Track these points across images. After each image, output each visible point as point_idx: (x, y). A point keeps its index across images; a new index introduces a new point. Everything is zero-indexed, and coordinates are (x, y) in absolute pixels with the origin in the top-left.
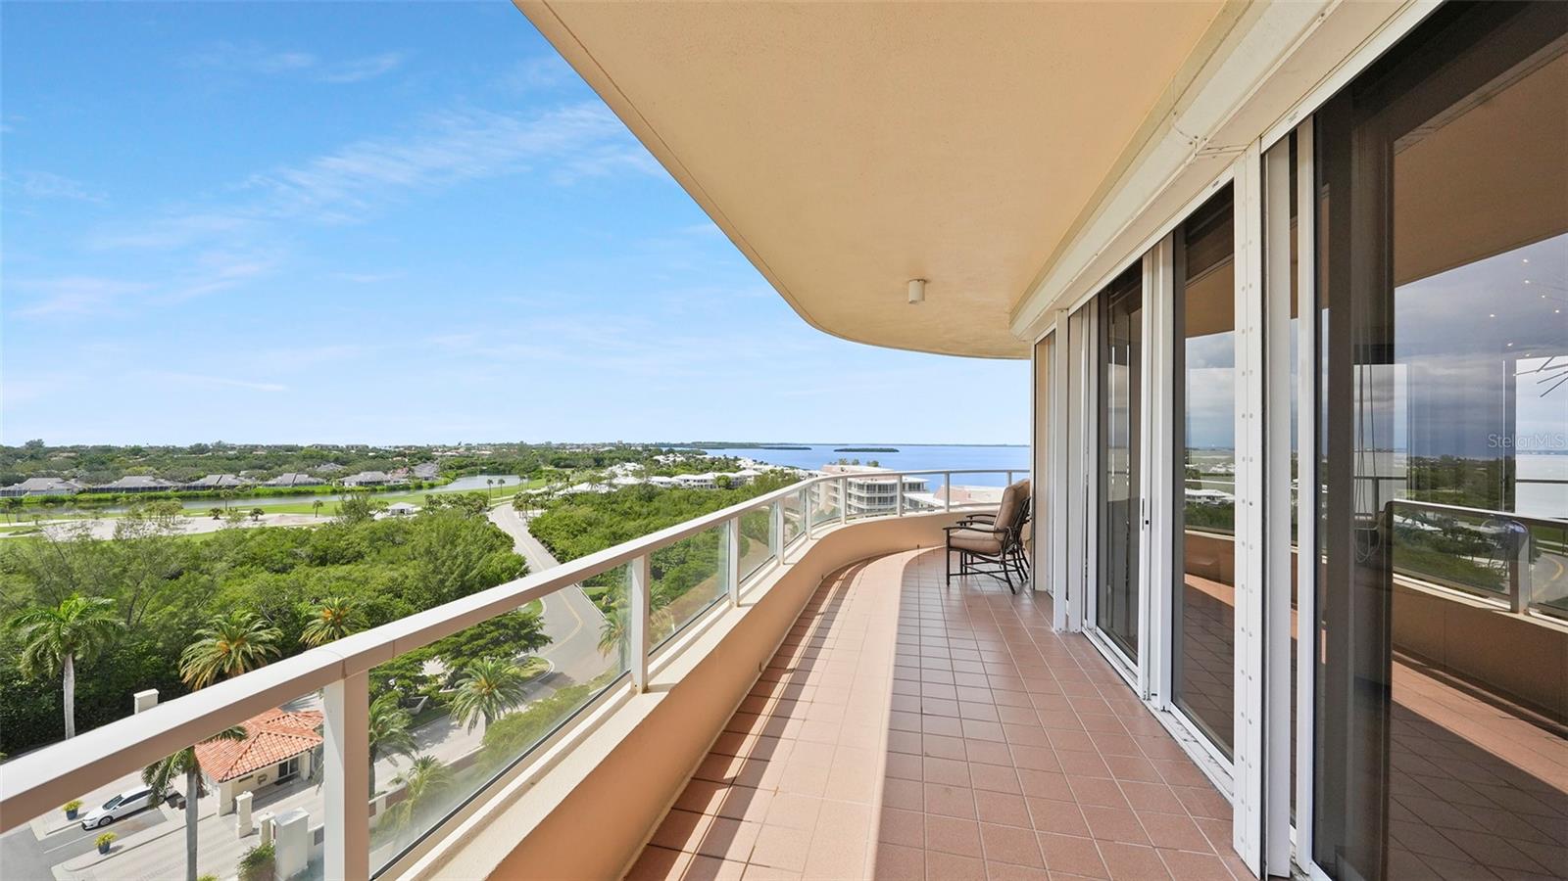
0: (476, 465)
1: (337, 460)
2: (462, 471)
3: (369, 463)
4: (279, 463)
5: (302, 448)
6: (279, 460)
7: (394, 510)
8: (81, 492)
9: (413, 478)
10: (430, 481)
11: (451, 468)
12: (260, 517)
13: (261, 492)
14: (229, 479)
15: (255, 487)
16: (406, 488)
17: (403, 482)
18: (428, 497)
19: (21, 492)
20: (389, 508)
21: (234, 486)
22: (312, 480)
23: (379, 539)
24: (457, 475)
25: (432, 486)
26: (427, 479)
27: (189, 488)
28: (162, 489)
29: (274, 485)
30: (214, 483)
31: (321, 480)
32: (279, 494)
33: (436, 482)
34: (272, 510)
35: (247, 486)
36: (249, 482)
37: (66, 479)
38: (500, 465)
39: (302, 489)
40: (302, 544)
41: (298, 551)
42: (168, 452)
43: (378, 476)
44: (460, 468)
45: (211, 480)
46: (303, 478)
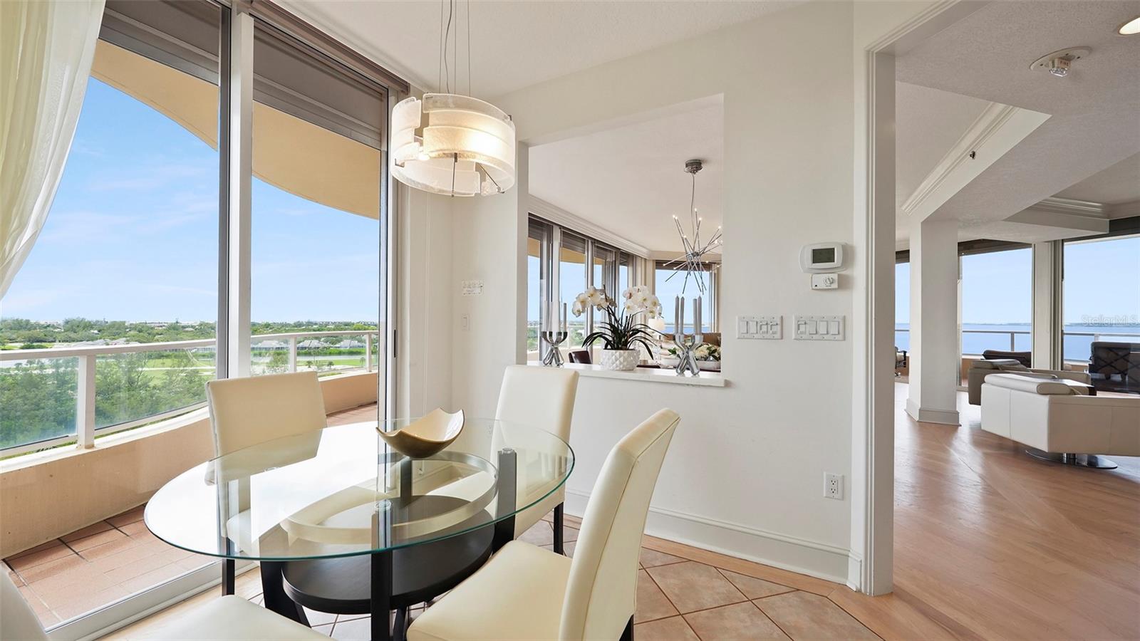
5: (353, 324)
13: (332, 352)
21: (318, 348)
29: (339, 347)
32: (342, 353)
34: (339, 363)
36: (326, 345)
39: (354, 350)
42: (283, 326)
46: (355, 343)
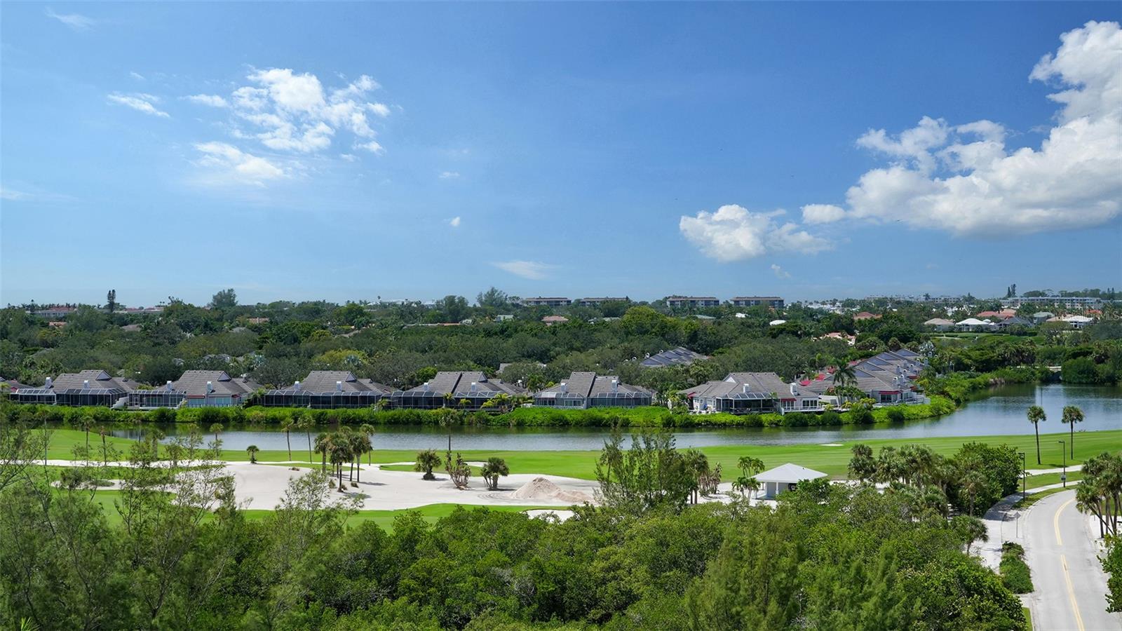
0: (1030, 359)
1: (696, 341)
2: (990, 377)
3: (761, 347)
4: (577, 344)
6: (576, 336)
7: (771, 486)
8: (251, 403)
9: (851, 394)
10: (893, 406)
11: (960, 366)
12: (502, 480)
13: (529, 417)
14: (473, 383)
15: (518, 404)
16: (831, 422)
17: (827, 401)
18: (862, 451)
19: (176, 399)
20: (758, 477)
22: (625, 390)
23: (675, 563)
24: (974, 388)
25: (898, 420)
26: (886, 397)
27: (406, 402)
28: (367, 401)
29: (551, 402)
30: (446, 392)
31: (643, 391)
32: (560, 426)
33: (910, 409)
34: (528, 464)
35: (502, 402)
36: (507, 392)
37: (233, 374)
38: (1100, 360)
40: (518, 556)
41: (506, 574)
43: (768, 384)
44: (986, 366)
45: (442, 383)
46: (609, 384)
